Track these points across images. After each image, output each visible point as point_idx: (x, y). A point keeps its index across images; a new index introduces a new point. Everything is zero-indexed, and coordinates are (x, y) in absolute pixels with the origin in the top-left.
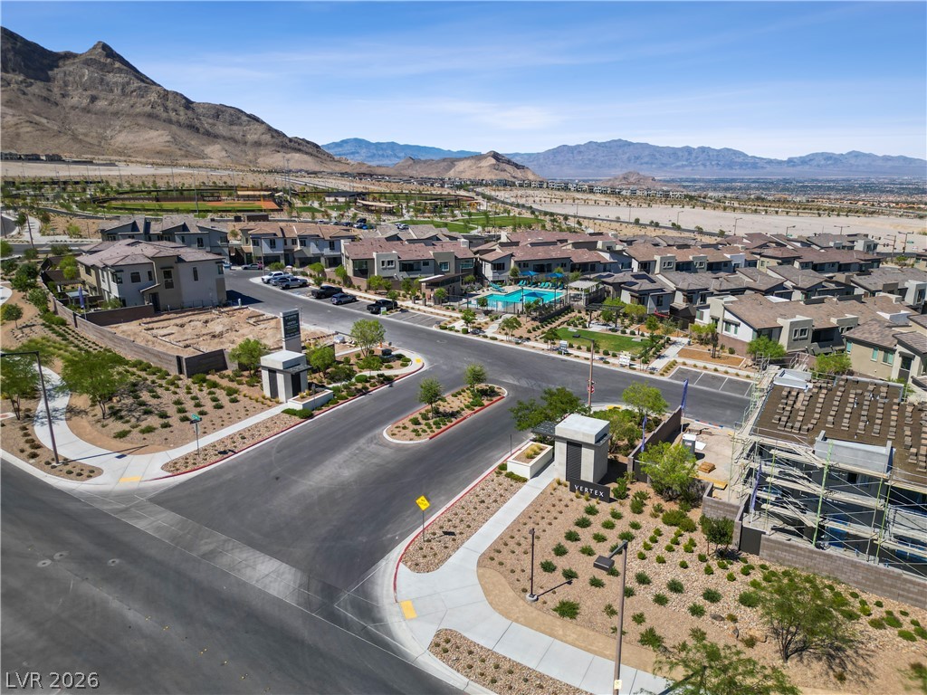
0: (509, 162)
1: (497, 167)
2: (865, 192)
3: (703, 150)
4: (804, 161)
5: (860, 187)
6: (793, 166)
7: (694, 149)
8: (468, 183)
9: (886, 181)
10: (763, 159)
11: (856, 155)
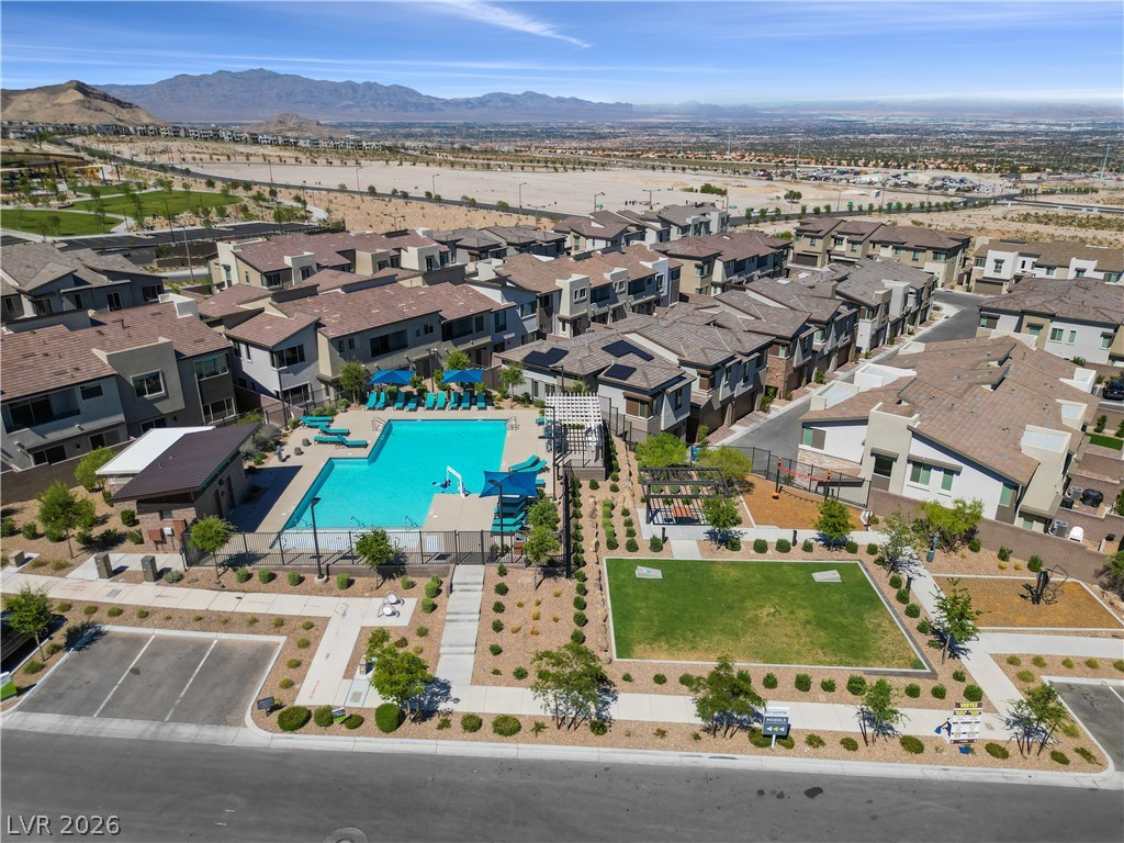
0: (105, 98)
1: (87, 105)
2: (548, 137)
3: (370, 86)
4: (483, 102)
5: (542, 132)
6: (472, 108)
7: (359, 85)
8: (50, 129)
9: (565, 125)
10: (438, 99)
11: (530, 96)
